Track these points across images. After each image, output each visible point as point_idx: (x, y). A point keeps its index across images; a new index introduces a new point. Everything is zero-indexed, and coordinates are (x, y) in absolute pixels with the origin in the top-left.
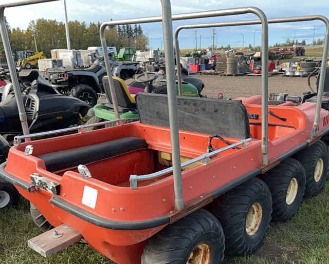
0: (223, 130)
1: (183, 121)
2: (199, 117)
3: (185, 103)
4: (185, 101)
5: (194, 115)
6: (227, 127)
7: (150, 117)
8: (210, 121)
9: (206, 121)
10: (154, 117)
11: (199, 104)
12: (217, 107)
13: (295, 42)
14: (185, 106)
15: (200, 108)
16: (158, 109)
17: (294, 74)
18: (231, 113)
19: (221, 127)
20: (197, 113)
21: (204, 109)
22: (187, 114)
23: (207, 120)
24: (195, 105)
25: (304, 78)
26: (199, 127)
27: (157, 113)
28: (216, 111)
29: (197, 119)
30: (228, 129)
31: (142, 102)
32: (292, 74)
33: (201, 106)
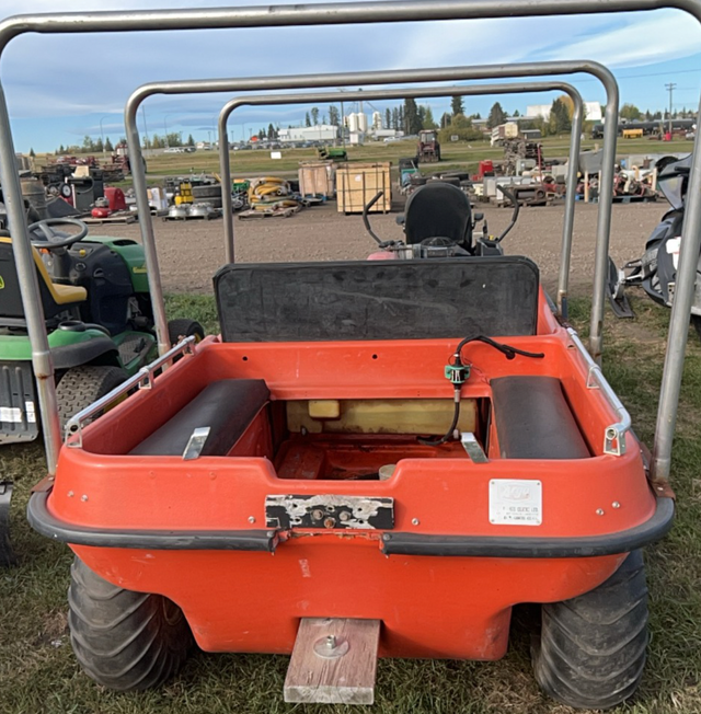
0: (479, 322)
1: (367, 317)
2: (417, 304)
3: (380, 276)
4: (379, 270)
5: (401, 301)
6: (490, 313)
7: (259, 324)
8: (445, 308)
9: (433, 309)
10: (273, 322)
11: (420, 273)
12: (469, 274)
13: (105, 143)
14: (378, 282)
15: (421, 283)
16: (290, 299)
17: (188, 213)
18: (504, 284)
19: (473, 317)
20: (411, 294)
21: (433, 284)
22: (380, 300)
23: (438, 305)
24: (408, 276)
25: (212, 221)
26: (411, 325)
27: (285, 310)
28: (466, 283)
29: (408, 307)
30: (492, 319)
31: (237, 288)
32: (183, 214)
33: (427, 277)
